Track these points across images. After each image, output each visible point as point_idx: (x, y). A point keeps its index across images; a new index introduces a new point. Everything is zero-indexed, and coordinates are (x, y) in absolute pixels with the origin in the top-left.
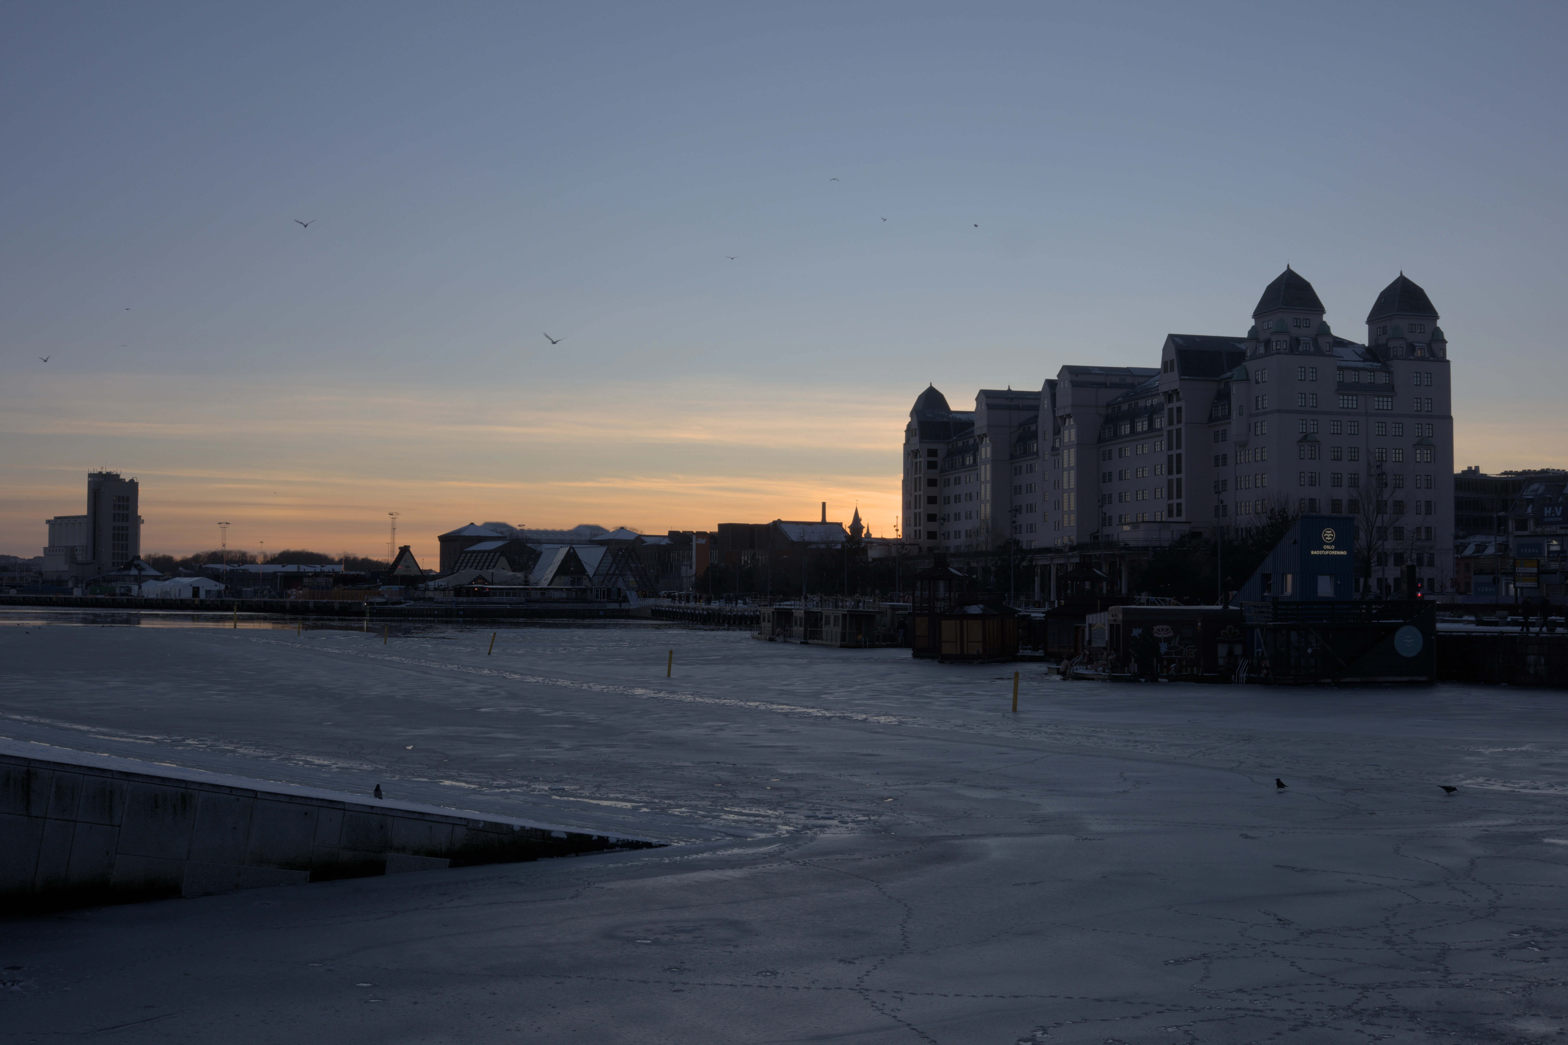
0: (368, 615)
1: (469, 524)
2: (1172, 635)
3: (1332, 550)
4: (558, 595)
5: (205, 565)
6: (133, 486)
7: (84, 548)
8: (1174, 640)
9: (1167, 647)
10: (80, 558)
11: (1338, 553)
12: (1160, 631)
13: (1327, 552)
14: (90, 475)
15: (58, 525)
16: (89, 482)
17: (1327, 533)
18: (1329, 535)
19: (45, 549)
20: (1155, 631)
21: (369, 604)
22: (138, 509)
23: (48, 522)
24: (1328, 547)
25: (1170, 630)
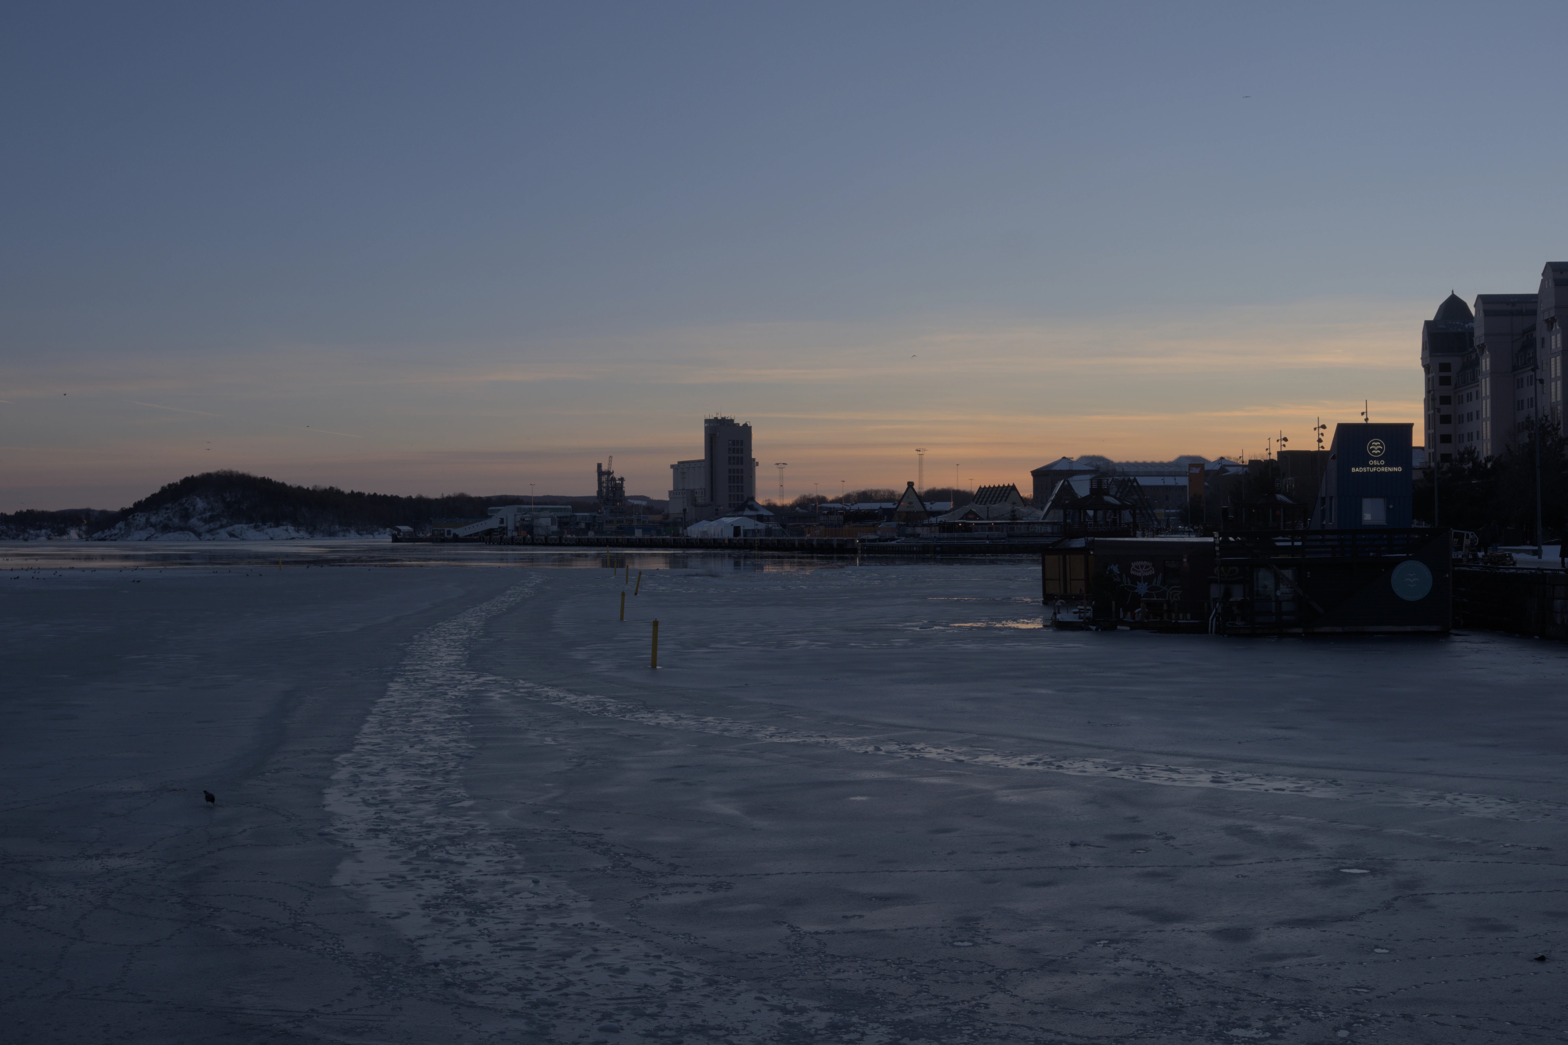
0: (860, 551)
1: (1061, 458)
2: (1153, 573)
3: (1381, 466)
4: (1042, 530)
5: (820, 504)
6: (746, 430)
7: (703, 490)
8: (1155, 579)
9: (1147, 587)
10: (700, 501)
11: (1390, 469)
12: (1139, 569)
13: (1374, 469)
14: (707, 421)
15: (681, 469)
16: (706, 428)
17: (1374, 445)
18: (1376, 448)
19: (670, 492)
20: (1133, 569)
21: (862, 541)
22: (752, 452)
23: (672, 466)
24: (1375, 462)
25: (1151, 567)
